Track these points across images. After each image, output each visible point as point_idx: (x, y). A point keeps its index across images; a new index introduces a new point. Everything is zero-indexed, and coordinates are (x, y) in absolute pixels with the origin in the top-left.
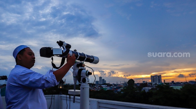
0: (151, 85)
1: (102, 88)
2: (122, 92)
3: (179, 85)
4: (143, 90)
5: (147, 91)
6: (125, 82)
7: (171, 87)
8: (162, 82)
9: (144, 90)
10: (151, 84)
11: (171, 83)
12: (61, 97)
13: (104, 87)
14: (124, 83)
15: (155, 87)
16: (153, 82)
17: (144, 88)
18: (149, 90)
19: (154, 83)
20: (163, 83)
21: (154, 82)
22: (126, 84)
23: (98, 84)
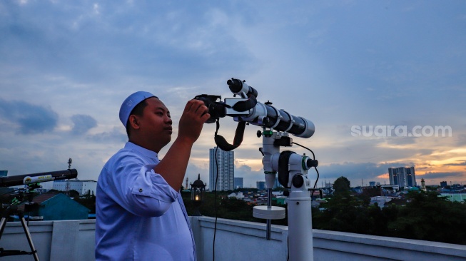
0: (389, 192)
1: (273, 199)
2: (321, 209)
3: (460, 193)
4: (372, 204)
5: (381, 206)
6: (326, 184)
7: (444, 195)
8: (416, 183)
9: (376, 204)
10: (391, 189)
11: (439, 187)
12: (200, 221)
13: (278, 197)
14: (324, 186)
15: (400, 197)
16: (393, 183)
17: (372, 199)
18: (386, 204)
19: (397, 187)
20: (419, 187)
21: (396, 184)
22: (329, 189)
23: (264, 189)
